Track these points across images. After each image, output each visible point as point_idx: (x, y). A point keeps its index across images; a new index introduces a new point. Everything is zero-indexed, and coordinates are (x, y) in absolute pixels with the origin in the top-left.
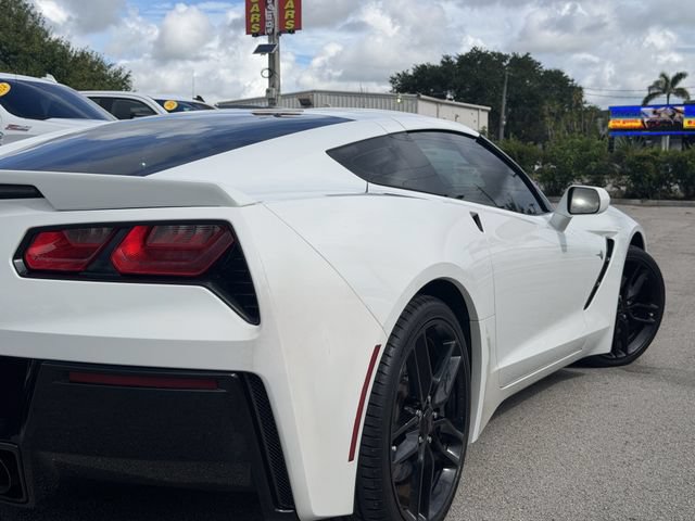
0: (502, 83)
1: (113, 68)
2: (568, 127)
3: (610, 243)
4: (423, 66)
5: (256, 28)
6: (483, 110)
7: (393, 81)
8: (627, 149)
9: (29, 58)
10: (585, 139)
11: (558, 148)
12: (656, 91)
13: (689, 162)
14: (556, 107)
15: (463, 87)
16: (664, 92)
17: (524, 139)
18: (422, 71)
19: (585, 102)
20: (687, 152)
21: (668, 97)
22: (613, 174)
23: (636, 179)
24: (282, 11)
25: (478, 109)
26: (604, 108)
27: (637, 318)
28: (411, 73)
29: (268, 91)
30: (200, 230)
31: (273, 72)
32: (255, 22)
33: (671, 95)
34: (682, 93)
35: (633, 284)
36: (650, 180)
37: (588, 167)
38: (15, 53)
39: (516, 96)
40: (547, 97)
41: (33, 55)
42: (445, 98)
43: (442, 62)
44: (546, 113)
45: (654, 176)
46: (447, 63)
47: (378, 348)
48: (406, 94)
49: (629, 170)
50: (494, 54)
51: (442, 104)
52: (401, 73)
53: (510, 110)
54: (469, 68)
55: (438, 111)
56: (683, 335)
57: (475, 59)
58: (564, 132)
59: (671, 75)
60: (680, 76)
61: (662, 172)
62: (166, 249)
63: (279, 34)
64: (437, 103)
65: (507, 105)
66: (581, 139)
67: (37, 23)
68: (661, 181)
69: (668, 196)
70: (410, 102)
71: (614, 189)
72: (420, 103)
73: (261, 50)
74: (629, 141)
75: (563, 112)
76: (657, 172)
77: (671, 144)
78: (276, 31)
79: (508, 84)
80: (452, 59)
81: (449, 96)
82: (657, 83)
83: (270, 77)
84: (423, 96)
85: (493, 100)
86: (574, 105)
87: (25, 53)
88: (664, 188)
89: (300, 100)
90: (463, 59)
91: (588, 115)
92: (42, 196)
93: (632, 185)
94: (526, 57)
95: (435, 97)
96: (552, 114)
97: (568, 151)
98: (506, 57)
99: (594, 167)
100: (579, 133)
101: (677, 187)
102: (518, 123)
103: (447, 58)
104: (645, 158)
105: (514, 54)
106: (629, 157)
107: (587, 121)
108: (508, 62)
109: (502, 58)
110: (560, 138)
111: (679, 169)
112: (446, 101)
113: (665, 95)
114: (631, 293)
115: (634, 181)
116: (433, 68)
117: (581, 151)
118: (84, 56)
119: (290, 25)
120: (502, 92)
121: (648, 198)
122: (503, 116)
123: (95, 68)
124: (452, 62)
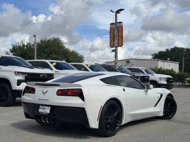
0: (183, 56)
1: (80, 54)
4: (161, 51)
5: (112, 46)
7: (152, 55)
9: (60, 53)
15: (172, 57)
18: (161, 53)
24: (118, 42)
25: (176, 63)
28: (157, 53)
30: (78, 90)
31: (116, 56)
32: (112, 44)
38: (57, 52)
39: (188, 59)
41: (61, 52)
46: (167, 50)
47: (102, 106)
50: (181, 48)
51: (165, 62)
52: (155, 53)
54: (174, 52)
55: (164, 64)
57: (175, 49)
62: (74, 92)
63: (118, 47)
64: (163, 61)
67: (62, 44)
70: (156, 61)
72: (158, 62)
73: (113, 51)
78: (117, 46)
79: (185, 56)
80: (169, 49)
81: (168, 59)
84: (159, 60)
85: (181, 60)
87: (59, 52)
89: (126, 61)
90: (172, 50)
92: (59, 86)
103: (167, 49)
105: (187, 48)
108: (185, 50)
112: (167, 61)
114: (169, 105)
116: (164, 52)
118: (73, 52)
119: (120, 45)
122: (183, 65)
123: (76, 55)
124: (169, 50)
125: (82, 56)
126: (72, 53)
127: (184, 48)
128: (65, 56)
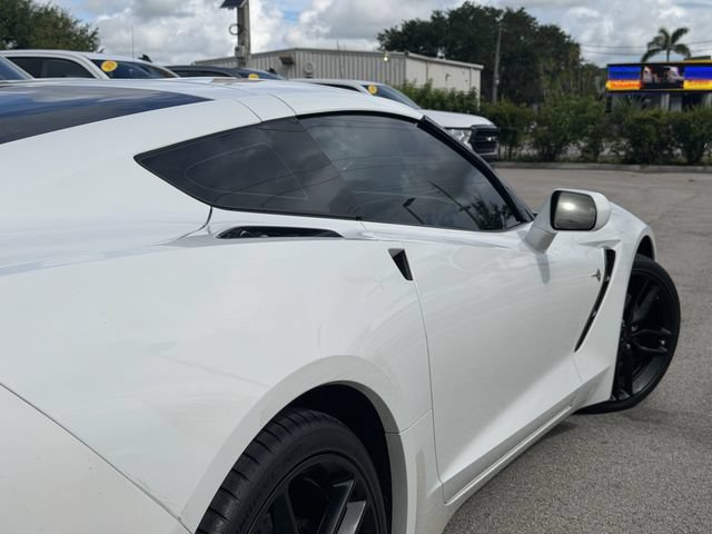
0: (496, 39)
1: (79, 25)
2: (564, 87)
3: (610, 255)
4: (413, 23)
6: (475, 69)
7: (381, 38)
8: (626, 111)
10: (582, 101)
11: (552, 110)
12: (655, 47)
13: (692, 125)
14: (551, 65)
15: (454, 44)
16: (664, 48)
17: (517, 100)
18: (412, 27)
19: (582, 60)
20: (689, 114)
21: (668, 54)
22: (611, 138)
23: (635, 143)
25: (469, 68)
26: (602, 65)
27: (644, 348)
28: (400, 29)
29: (237, 49)
31: (243, 29)
33: (672, 52)
34: (683, 49)
35: (640, 304)
36: (650, 144)
37: (584, 131)
39: (510, 53)
40: (542, 55)
42: (435, 56)
43: (433, 18)
44: (541, 72)
45: (655, 139)
46: (437, 18)
48: (395, 52)
49: (629, 133)
50: (487, 9)
51: (431, 62)
52: (389, 29)
53: (503, 68)
54: (460, 24)
55: (427, 70)
56: (700, 355)
57: (467, 15)
58: (560, 92)
59: (671, 31)
60: (681, 32)
61: (663, 136)
64: (426, 61)
65: (501, 63)
66: (577, 100)
68: (663, 145)
69: (670, 161)
70: (397, 61)
71: (613, 154)
72: (409, 62)
73: (229, 4)
74: (628, 101)
75: (559, 70)
76: (658, 135)
77: (670, 102)
79: (502, 42)
80: (443, 14)
81: (440, 54)
82: (657, 39)
83: (239, 34)
84: (411, 54)
85: (486, 58)
86: (570, 63)
88: (666, 152)
89: (282, 59)
90: (454, 14)
91: (585, 73)
93: (631, 150)
94: (521, 11)
95: (425, 55)
96: (547, 72)
97: (564, 114)
98: (500, 12)
99: (590, 131)
100: (576, 93)
101: (679, 151)
102: (513, 82)
103: (438, 13)
104: (644, 121)
105: (508, 9)
106: (629, 119)
107: (584, 79)
108: (501, 17)
109: (495, 13)
110: (555, 98)
111: (682, 131)
112: (437, 59)
113: (665, 52)
114: (637, 316)
115: (633, 146)
116: (424, 24)
117: (577, 113)
118: (48, 12)
120: (495, 49)
121: (648, 163)
122: (496, 75)
123: (61, 24)
124: (443, 18)
125: (89, 33)
126: (44, 18)
127: (497, 8)
128: (11, 28)
